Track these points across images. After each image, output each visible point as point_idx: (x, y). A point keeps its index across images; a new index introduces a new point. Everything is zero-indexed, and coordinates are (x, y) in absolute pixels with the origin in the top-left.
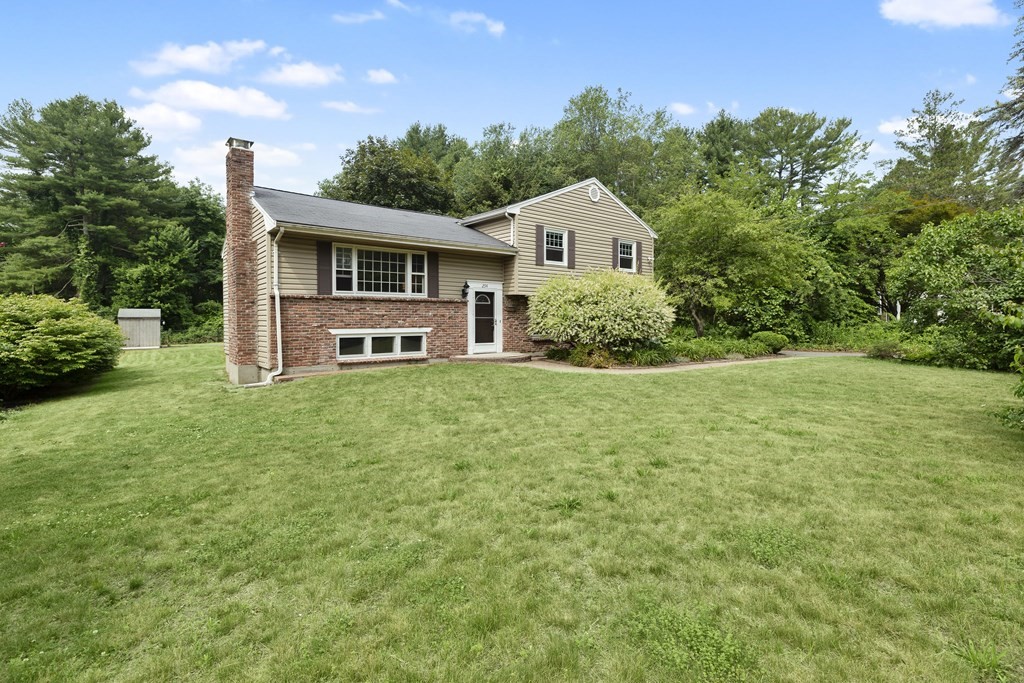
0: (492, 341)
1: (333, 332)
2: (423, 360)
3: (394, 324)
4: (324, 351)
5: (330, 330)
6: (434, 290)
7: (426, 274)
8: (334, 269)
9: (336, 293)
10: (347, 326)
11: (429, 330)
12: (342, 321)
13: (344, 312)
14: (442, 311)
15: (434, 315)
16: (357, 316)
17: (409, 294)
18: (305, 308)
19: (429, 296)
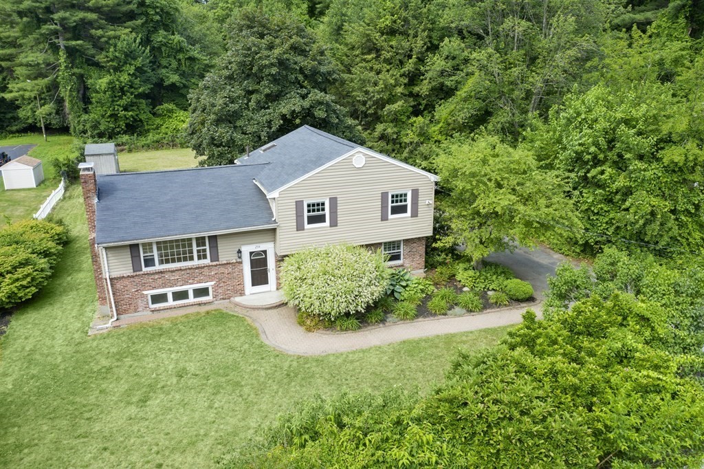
0: (267, 283)
1: (145, 292)
2: (210, 303)
3: (186, 283)
4: (141, 304)
5: (143, 292)
6: (215, 257)
7: (207, 247)
8: (142, 255)
9: (145, 270)
10: (154, 288)
11: (213, 283)
12: (150, 286)
13: (151, 281)
14: (222, 270)
15: (216, 274)
16: (160, 282)
17: (196, 262)
18: (126, 282)
19: (211, 261)
